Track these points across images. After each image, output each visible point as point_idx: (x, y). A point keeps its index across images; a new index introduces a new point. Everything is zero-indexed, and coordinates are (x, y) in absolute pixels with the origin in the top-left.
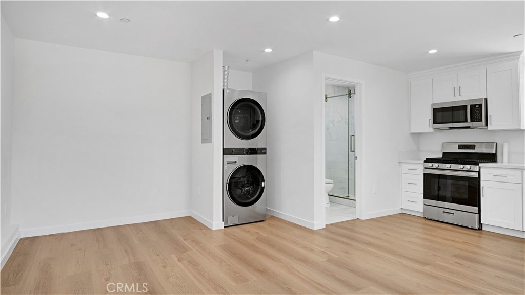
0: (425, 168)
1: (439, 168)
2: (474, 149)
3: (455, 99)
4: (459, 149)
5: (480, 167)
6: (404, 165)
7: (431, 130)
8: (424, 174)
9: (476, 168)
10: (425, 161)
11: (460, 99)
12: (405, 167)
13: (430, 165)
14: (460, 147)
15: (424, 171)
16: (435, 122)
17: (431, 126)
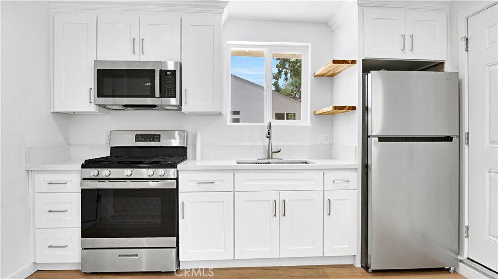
0: (85, 179)
1: (110, 177)
2: (159, 141)
3: (135, 58)
4: (136, 141)
5: (178, 171)
6: (37, 176)
7: (92, 108)
8: (82, 189)
9: (171, 172)
10: (83, 166)
11: (143, 58)
12: (41, 180)
13: (93, 172)
14: (139, 138)
15: (81, 184)
16: (100, 94)
17: (92, 101)
